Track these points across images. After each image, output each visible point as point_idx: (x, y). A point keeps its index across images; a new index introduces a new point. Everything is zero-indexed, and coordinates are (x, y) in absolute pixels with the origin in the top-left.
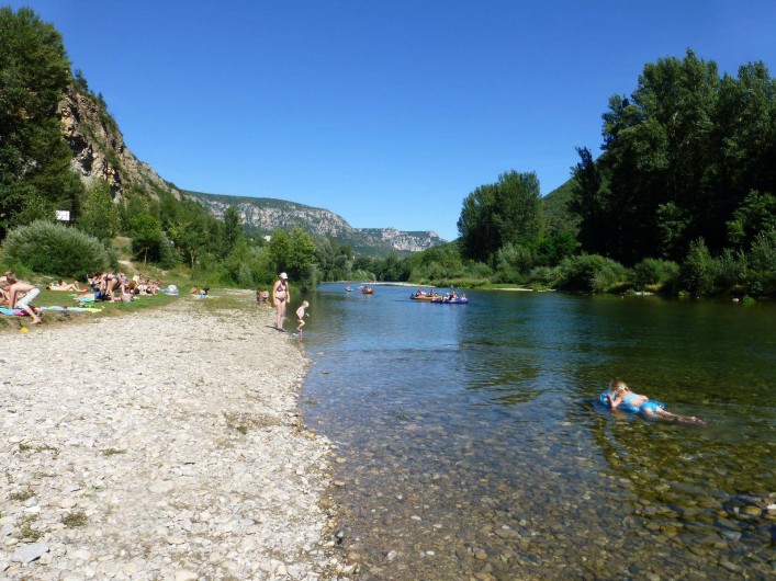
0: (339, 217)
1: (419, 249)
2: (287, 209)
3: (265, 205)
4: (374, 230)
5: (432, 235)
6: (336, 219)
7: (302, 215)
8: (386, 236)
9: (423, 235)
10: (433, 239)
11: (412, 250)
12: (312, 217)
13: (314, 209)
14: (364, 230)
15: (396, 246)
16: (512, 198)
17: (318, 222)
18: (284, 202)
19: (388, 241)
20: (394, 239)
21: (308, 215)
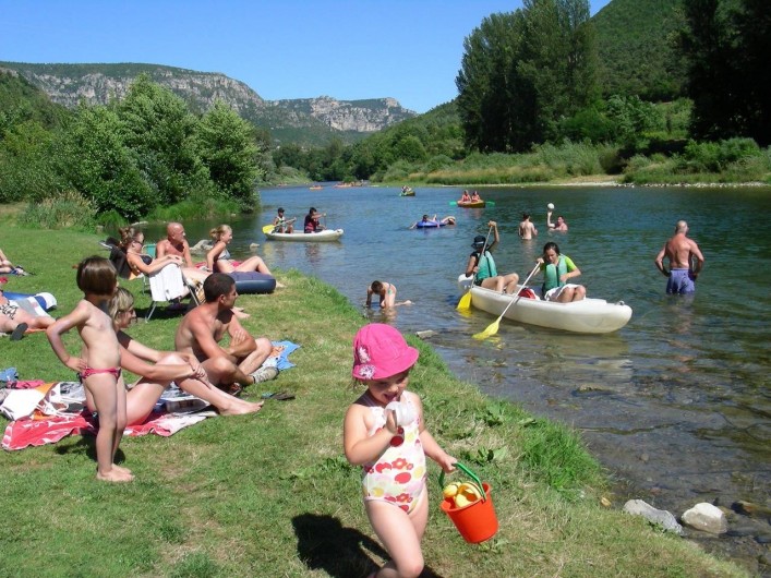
0: (241, 84)
1: (371, 128)
2: (160, 79)
3: (124, 75)
4: (299, 101)
5: (390, 104)
6: (237, 88)
7: (183, 86)
8: (317, 110)
9: (376, 105)
10: (392, 110)
11: (361, 129)
12: (199, 87)
13: (203, 75)
14: (282, 102)
15: (334, 125)
16: (549, 32)
17: (210, 96)
18: (152, 68)
19: (322, 116)
20: (331, 113)
21: (192, 85)
